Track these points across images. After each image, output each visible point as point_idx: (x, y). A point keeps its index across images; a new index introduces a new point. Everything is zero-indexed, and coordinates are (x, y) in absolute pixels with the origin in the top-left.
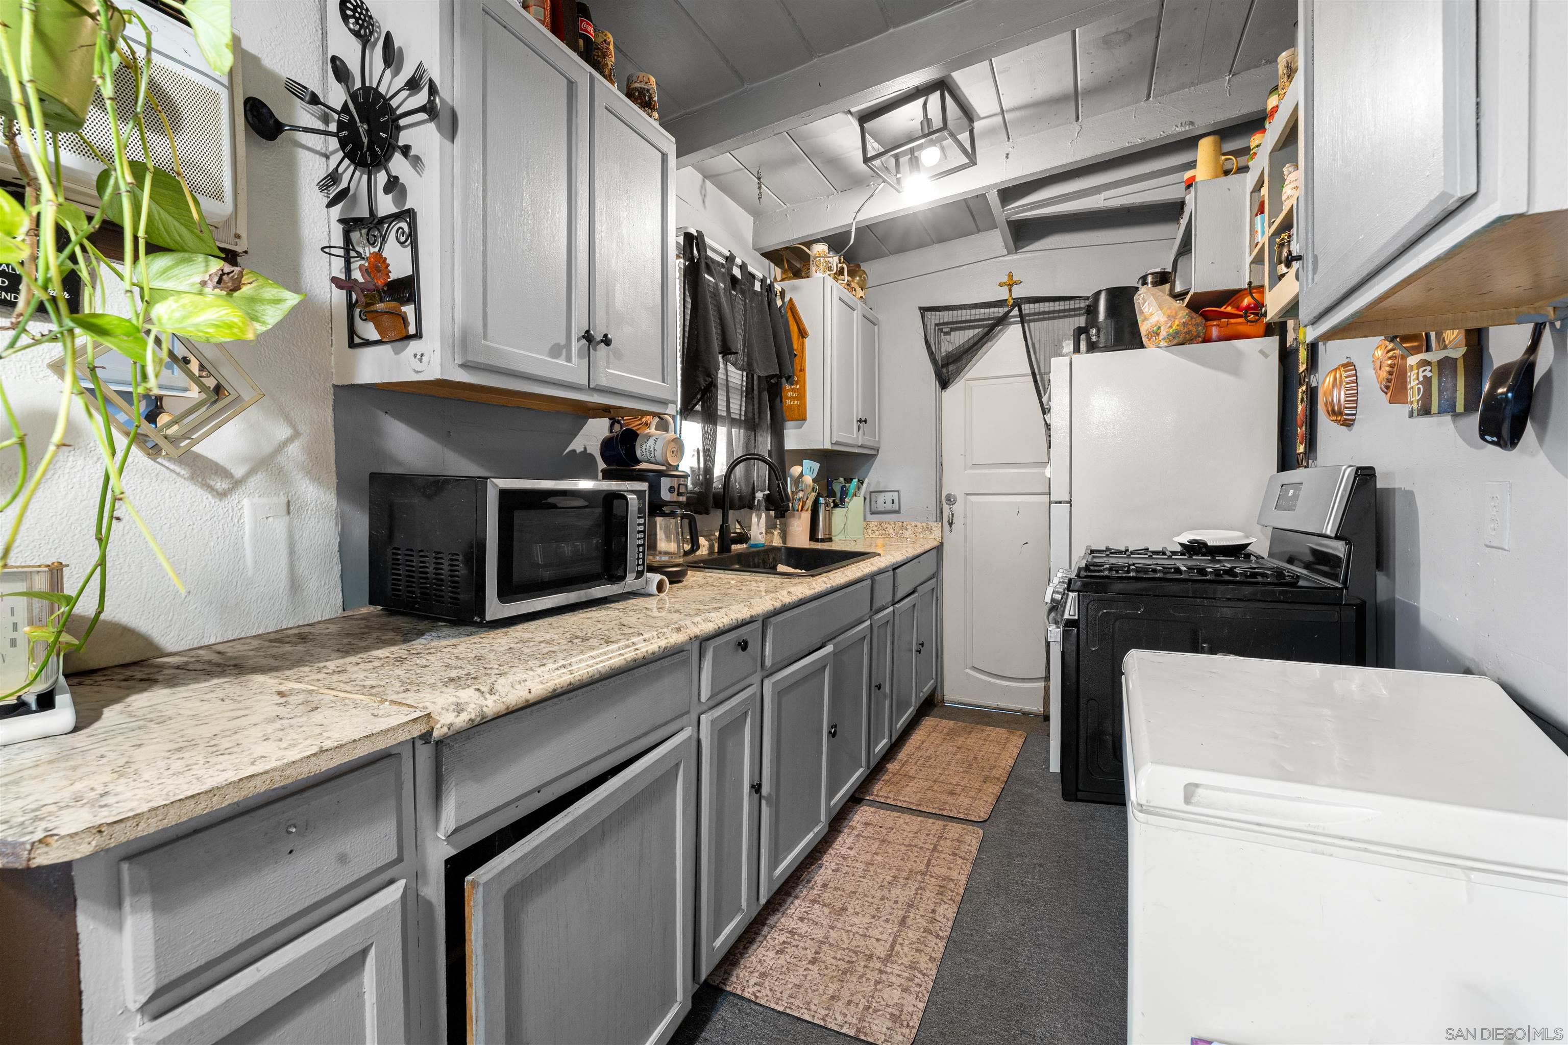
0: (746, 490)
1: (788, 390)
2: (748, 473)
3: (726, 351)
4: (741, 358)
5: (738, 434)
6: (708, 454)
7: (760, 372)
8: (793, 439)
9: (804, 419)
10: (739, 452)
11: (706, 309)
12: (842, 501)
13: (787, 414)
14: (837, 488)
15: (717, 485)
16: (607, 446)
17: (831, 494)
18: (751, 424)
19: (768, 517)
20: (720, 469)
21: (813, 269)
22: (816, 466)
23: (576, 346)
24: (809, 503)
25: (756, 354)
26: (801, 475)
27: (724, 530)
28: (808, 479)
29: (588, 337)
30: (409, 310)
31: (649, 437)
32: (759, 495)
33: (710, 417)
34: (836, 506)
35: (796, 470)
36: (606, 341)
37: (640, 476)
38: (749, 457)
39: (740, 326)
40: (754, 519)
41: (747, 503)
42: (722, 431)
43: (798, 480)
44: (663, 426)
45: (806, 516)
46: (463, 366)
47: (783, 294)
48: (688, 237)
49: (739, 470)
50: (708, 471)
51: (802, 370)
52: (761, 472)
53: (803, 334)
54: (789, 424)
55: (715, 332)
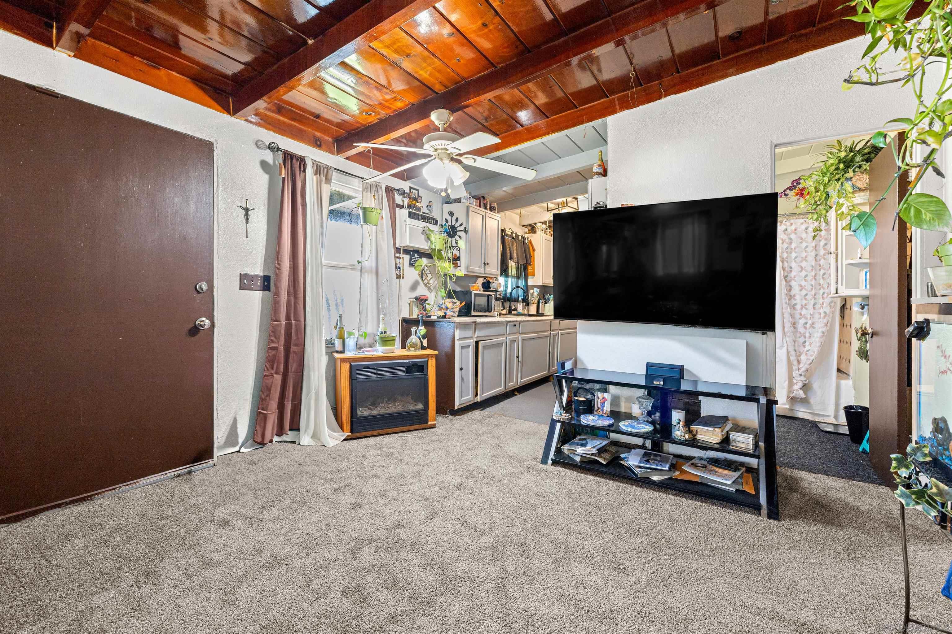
0: (516, 297)
1: (530, 267)
2: (517, 292)
3: (511, 258)
4: (515, 259)
5: (514, 280)
6: (506, 286)
7: (521, 263)
8: (531, 282)
9: (534, 276)
10: (514, 286)
11: (506, 249)
12: (548, 302)
13: (529, 274)
14: (547, 297)
15: (508, 295)
16: (483, 284)
17: (545, 299)
18: (518, 277)
19: (523, 305)
20: (509, 291)
21: (537, 231)
22: (538, 290)
23: (483, 265)
24: (536, 302)
25: (520, 258)
26: (533, 292)
27: (510, 307)
28: (535, 294)
29: (485, 264)
30: (458, 262)
31: (493, 282)
32: (520, 298)
33: (507, 276)
34: (546, 303)
35: (531, 291)
36: (488, 264)
37: (492, 291)
38: (517, 287)
39: (515, 253)
40: (519, 305)
41: (516, 300)
42: (510, 279)
43: (532, 294)
44: (496, 280)
45: (535, 306)
46: (468, 272)
47: (528, 238)
48: (502, 230)
49: (514, 291)
50: (506, 291)
51: (534, 261)
52: (521, 292)
53: (534, 250)
54: (529, 277)
55: (508, 254)
